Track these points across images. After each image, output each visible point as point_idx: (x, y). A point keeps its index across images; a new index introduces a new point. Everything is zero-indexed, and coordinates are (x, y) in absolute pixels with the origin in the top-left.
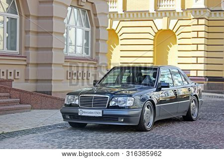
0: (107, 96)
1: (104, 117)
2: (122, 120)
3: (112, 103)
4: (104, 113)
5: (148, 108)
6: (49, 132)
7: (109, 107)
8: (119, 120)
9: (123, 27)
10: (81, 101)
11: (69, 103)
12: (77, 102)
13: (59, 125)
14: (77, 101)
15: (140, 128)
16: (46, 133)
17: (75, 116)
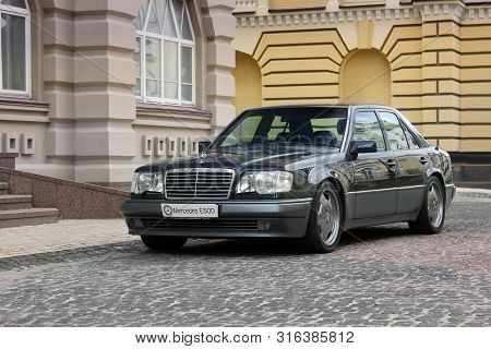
0: (230, 171)
1: (224, 221)
2: (268, 226)
3: (242, 188)
4: (223, 211)
5: (327, 199)
6: (96, 258)
7: (235, 196)
8: (261, 227)
9: (269, 46)
10: (168, 185)
11: (141, 192)
12: (160, 188)
13: (121, 244)
14: (160, 185)
15: (308, 244)
16: (88, 260)
17: (155, 219)
